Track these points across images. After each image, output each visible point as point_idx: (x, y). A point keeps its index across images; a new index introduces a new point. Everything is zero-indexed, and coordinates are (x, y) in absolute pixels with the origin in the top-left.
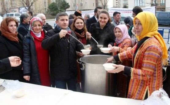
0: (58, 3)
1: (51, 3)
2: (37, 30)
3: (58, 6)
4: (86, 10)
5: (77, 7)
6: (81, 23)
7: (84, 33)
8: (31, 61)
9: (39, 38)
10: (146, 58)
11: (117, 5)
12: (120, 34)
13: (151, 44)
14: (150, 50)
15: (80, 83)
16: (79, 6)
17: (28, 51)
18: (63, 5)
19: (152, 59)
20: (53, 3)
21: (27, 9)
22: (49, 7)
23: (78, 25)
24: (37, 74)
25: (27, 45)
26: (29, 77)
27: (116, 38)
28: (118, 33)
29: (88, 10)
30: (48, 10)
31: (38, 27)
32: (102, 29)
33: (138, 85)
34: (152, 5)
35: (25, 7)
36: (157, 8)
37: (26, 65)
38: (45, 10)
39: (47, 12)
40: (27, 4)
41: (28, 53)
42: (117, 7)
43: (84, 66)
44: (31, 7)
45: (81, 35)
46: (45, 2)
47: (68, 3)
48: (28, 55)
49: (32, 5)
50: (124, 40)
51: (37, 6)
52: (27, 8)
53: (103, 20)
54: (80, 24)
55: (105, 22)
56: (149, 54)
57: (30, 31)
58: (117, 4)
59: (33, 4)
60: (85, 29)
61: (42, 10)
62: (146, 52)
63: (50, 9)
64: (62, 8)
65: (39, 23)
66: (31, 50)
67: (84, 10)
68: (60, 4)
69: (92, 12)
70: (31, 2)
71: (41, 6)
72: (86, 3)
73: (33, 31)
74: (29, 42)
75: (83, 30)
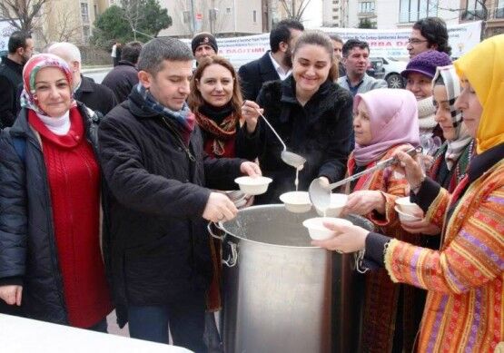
0: (129, 8)
1: (104, 10)
3: (129, 19)
4: (229, 35)
5: (199, 25)
6: (225, 81)
7: (233, 121)
8: (27, 225)
9: (63, 138)
11: (335, 18)
15: (217, 315)
16: (204, 22)
18: (148, 17)
20: (114, 9)
21: (18, 27)
22: (99, 23)
23: (209, 88)
24: (51, 279)
25: (15, 166)
26: (20, 288)
30: (94, 33)
31: (56, 92)
32: (303, 104)
34: (465, 16)
35: (11, 19)
37: (10, 243)
38: (86, 34)
39: (93, 41)
40: (20, 8)
41: (17, 197)
42: (336, 25)
43: (237, 250)
44: (34, 20)
45: (222, 127)
46: (82, 4)
47: (165, 11)
48: (16, 204)
49: (35, 13)
51: (56, 16)
52: (18, 22)
53: (311, 71)
54: (220, 87)
55: (318, 77)
57: (27, 110)
58: (335, 14)
59: (42, 11)
60: (236, 105)
61: (74, 32)
63: (102, 28)
64: (144, 27)
66: (29, 186)
67: (222, 35)
68: (137, 12)
69: (252, 42)
70: (31, 3)
71: (69, 20)
72: (229, 9)
73: (36, 110)
74: (21, 155)
75: (231, 108)
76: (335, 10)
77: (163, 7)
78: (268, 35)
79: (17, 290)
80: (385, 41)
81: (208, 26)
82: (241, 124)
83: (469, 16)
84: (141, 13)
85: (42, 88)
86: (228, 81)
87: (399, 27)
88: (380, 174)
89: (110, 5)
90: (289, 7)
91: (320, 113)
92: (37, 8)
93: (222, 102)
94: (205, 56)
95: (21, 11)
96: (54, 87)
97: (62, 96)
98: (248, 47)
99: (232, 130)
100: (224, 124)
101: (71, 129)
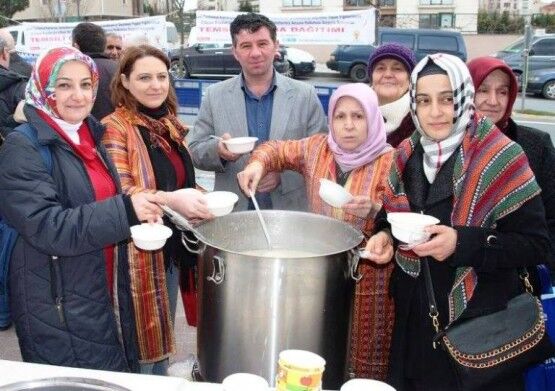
12: (360, 125)
23: (143, 85)
28: (350, 122)
36: (381, 13)
43: (225, 264)
54: (157, 83)
80: (299, 27)
85: (63, 85)
86: (164, 77)
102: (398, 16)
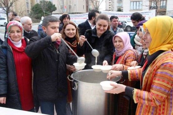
0: (42, 4)
1: (34, 5)
2: (16, 37)
3: (42, 8)
4: (75, 13)
5: (65, 10)
7: (76, 42)
8: (7, 77)
9: (19, 48)
10: (157, 78)
11: (110, 8)
12: (121, 44)
13: (166, 60)
14: (164, 69)
16: (67, 9)
17: (4, 65)
18: (49, 7)
19: (166, 80)
20: (37, 4)
21: (5, 10)
22: (33, 9)
23: (68, 32)
24: (16, 95)
25: (3, 58)
26: (5, 98)
27: (115, 48)
28: (118, 43)
29: (78, 13)
30: (31, 12)
31: (16, 34)
32: (99, 37)
33: (148, 113)
34: (151, 8)
35: (3, 8)
36: (157, 11)
37: (2, 83)
38: (28, 13)
39: (30, 15)
40: (6, 4)
41: (4, 68)
42: (110, 10)
44: (11, 8)
45: (73, 44)
46: (27, 3)
47: (54, 5)
48: (4, 70)
49: (11, 6)
50: (125, 52)
51: (18, 6)
52: (5, 8)
53: (102, 28)
55: (104, 30)
56: (162, 72)
57: (7, 38)
58: (110, 7)
59: (13, 5)
60: (77, 37)
61: (24, 12)
62: (159, 71)
63: (34, 11)
64: (47, 11)
65: (18, 29)
66: (8, 64)
67: (73, 13)
68: (45, 6)
69: (83, 16)
70: (10, 2)
71: (22, 8)
72: (75, 5)
73: (10, 39)
74: (5, 54)
75: (75, 38)
76: (110, 5)
77: (54, 4)
78: (88, 13)
79: (4, 99)
80: (126, 16)
81: (68, 10)
82: (79, 43)
83: (152, 8)
84: (46, 6)
85: (12, 32)
87: (130, 11)
88: (123, 59)
89: (36, 3)
90: (95, 4)
91: (104, 40)
92: (11, 4)
93: (72, 36)
94: (67, 21)
95: (6, 5)
96: (16, 32)
97: (18, 35)
98: (81, 17)
99: (76, 45)
100: (73, 43)
101: (22, 45)
102: (167, 12)
